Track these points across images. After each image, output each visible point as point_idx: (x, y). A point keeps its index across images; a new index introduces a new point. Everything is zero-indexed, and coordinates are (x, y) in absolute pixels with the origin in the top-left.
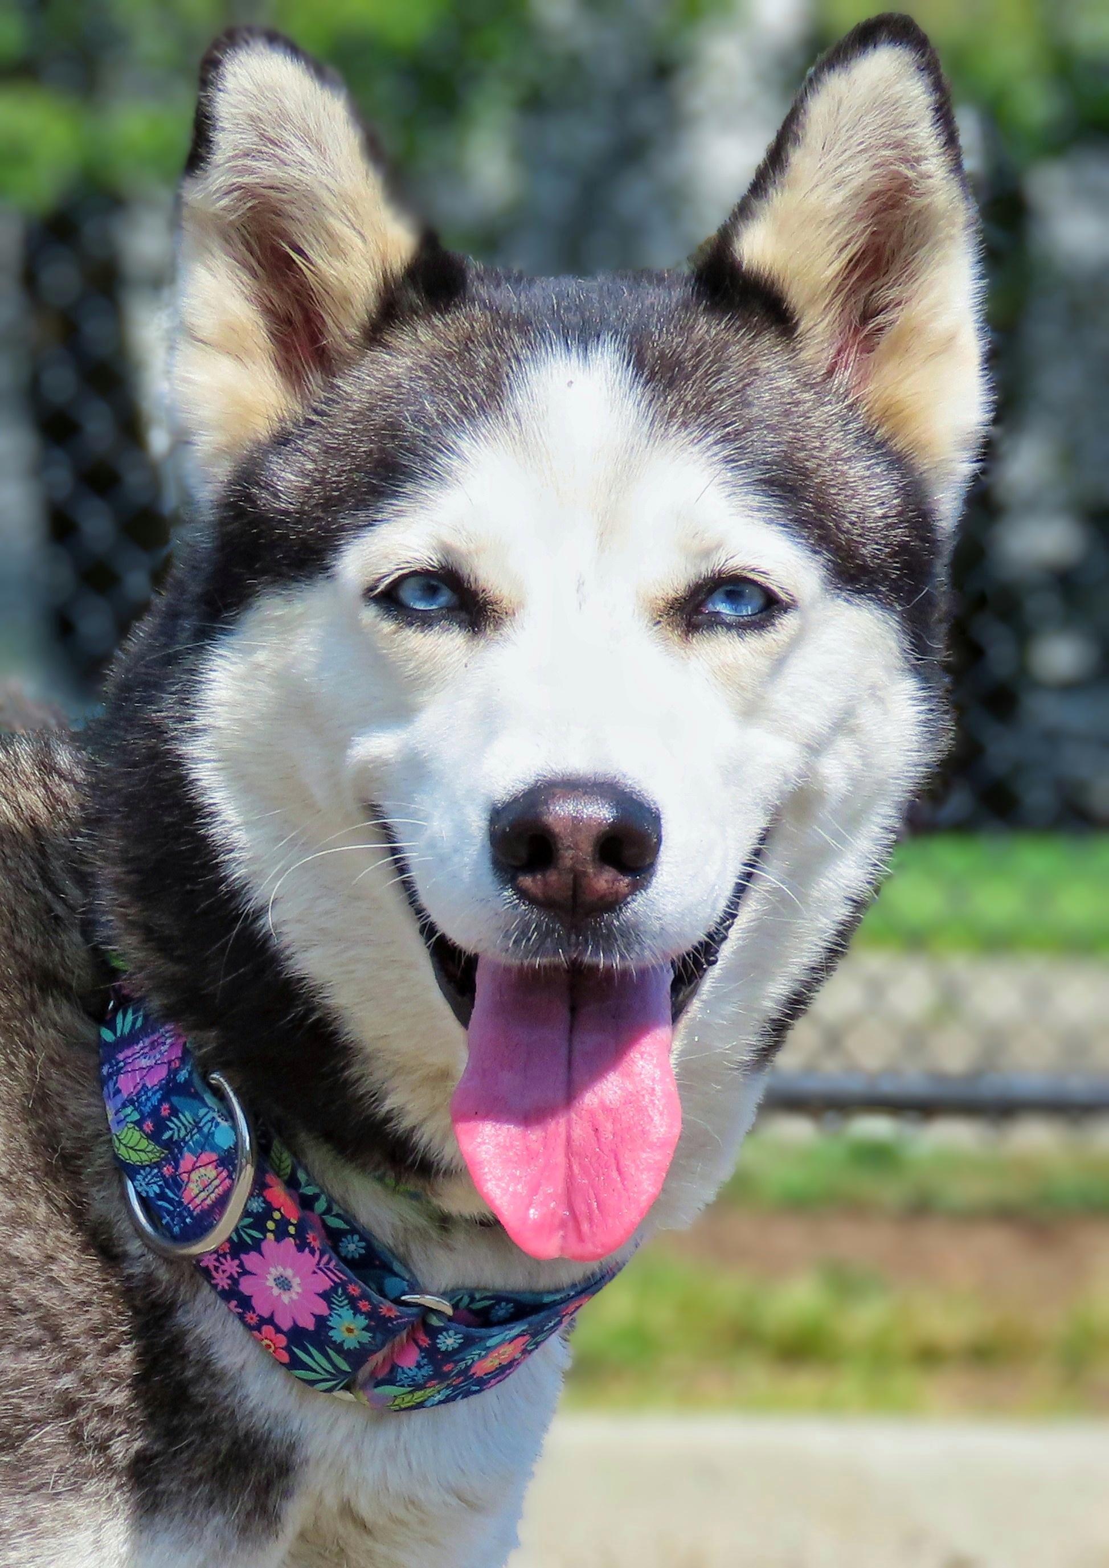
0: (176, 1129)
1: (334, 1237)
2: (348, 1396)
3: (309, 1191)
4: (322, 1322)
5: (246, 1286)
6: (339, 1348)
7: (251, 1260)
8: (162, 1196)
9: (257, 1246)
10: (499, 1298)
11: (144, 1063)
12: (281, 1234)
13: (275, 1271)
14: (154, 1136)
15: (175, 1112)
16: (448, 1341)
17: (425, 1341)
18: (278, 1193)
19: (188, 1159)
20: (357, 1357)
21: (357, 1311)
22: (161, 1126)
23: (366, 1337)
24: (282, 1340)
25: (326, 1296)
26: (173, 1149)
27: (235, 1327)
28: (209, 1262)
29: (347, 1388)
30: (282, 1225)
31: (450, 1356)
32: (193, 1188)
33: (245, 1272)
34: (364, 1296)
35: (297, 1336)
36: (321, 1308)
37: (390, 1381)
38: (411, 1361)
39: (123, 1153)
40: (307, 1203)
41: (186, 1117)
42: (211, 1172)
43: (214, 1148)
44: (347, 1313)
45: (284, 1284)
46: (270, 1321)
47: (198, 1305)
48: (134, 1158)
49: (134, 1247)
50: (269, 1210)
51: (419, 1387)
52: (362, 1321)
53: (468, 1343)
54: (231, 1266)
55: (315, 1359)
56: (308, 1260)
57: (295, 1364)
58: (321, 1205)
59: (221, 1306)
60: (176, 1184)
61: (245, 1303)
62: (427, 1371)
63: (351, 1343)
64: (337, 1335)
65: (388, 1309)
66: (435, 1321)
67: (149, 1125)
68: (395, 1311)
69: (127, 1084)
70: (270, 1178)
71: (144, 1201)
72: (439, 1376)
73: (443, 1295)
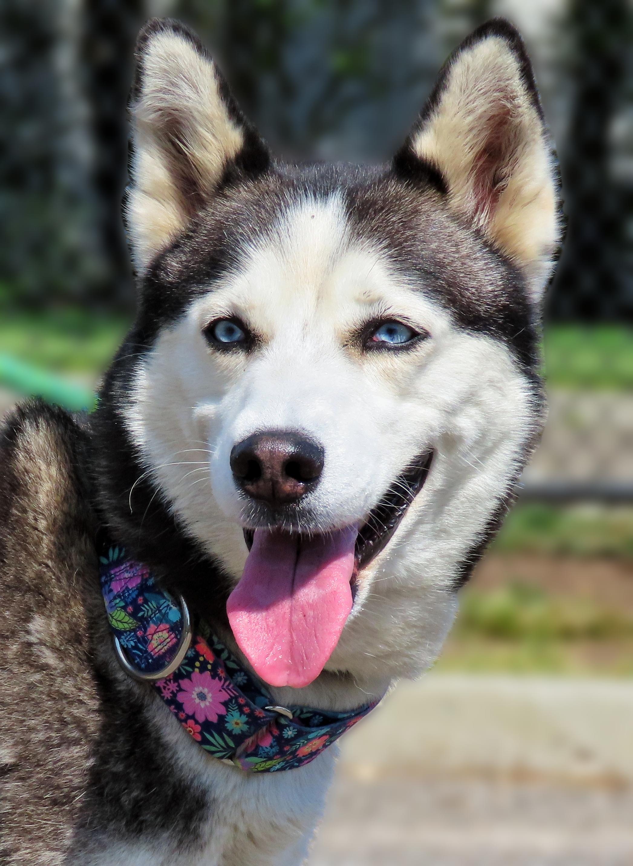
0: (147, 610)
1: (231, 673)
2: (230, 762)
3: (219, 647)
4: (222, 719)
5: (180, 697)
6: (230, 734)
7: (185, 683)
8: (136, 647)
9: (188, 676)
10: (315, 713)
11: (127, 575)
12: (203, 669)
13: (198, 689)
14: (133, 615)
15: (146, 601)
16: (289, 733)
17: (276, 732)
18: (203, 647)
19: (152, 627)
20: (239, 739)
21: (242, 712)
22: (137, 609)
23: (245, 728)
24: (199, 728)
25: (226, 704)
26: (143, 623)
27: (173, 720)
28: (160, 684)
29: (231, 758)
30: (204, 664)
31: (290, 741)
32: (154, 643)
33: (181, 690)
34: (247, 705)
35: (207, 726)
36: (222, 710)
37: (255, 754)
38: (267, 743)
39: (114, 623)
40: (217, 653)
41: (153, 604)
42: (165, 634)
43: (168, 621)
44: (236, 714)
45: (202, 697)
46: (193, 717)
47: (154, 707)
48: (121, 626)
49: (120, 675)
50: (197, 655)
51: (270, 758)
52: (244, 718)
53: (299, 735)
54: (173, 686)
55: (216, 739)
56: (217, 684)
57: (205, 741)
58: (225, 655)
59: (166, 709)
60: (145, 641)
61: (179, 707)
62: (275, 749)
63: (237, 730)
64: (229, 726)
65: (259, 712)
66: (283, 721)
67: (130, 609)
68: (263, 714)
69: (116, 587)
70: (199, 638)
71: (125, 650)
72: (282, 753)
73: (288, 707)
